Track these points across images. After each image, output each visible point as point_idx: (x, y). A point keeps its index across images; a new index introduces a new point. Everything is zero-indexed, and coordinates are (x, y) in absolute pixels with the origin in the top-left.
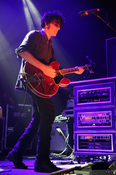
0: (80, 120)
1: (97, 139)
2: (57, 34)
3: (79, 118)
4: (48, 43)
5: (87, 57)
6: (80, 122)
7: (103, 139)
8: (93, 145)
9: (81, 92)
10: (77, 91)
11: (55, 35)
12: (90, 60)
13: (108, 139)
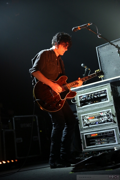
0: (84, 121)
1: (101, 135)
2: (64, 54)
3: (83, 119)
4: (56, 59)
5: (82, 65)
6: (84, 123)
7: (107, 134)
8: (99, 141)
9: (82, 96)
10: (78, 96)
11: (62, 54)
12: (85, 67)
13: (111, 134)
